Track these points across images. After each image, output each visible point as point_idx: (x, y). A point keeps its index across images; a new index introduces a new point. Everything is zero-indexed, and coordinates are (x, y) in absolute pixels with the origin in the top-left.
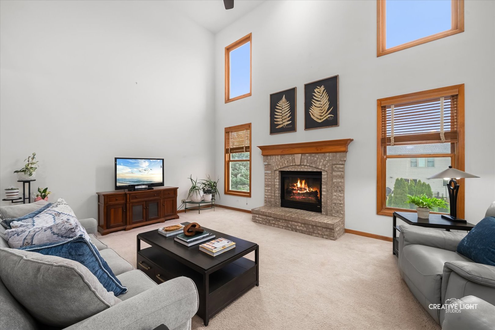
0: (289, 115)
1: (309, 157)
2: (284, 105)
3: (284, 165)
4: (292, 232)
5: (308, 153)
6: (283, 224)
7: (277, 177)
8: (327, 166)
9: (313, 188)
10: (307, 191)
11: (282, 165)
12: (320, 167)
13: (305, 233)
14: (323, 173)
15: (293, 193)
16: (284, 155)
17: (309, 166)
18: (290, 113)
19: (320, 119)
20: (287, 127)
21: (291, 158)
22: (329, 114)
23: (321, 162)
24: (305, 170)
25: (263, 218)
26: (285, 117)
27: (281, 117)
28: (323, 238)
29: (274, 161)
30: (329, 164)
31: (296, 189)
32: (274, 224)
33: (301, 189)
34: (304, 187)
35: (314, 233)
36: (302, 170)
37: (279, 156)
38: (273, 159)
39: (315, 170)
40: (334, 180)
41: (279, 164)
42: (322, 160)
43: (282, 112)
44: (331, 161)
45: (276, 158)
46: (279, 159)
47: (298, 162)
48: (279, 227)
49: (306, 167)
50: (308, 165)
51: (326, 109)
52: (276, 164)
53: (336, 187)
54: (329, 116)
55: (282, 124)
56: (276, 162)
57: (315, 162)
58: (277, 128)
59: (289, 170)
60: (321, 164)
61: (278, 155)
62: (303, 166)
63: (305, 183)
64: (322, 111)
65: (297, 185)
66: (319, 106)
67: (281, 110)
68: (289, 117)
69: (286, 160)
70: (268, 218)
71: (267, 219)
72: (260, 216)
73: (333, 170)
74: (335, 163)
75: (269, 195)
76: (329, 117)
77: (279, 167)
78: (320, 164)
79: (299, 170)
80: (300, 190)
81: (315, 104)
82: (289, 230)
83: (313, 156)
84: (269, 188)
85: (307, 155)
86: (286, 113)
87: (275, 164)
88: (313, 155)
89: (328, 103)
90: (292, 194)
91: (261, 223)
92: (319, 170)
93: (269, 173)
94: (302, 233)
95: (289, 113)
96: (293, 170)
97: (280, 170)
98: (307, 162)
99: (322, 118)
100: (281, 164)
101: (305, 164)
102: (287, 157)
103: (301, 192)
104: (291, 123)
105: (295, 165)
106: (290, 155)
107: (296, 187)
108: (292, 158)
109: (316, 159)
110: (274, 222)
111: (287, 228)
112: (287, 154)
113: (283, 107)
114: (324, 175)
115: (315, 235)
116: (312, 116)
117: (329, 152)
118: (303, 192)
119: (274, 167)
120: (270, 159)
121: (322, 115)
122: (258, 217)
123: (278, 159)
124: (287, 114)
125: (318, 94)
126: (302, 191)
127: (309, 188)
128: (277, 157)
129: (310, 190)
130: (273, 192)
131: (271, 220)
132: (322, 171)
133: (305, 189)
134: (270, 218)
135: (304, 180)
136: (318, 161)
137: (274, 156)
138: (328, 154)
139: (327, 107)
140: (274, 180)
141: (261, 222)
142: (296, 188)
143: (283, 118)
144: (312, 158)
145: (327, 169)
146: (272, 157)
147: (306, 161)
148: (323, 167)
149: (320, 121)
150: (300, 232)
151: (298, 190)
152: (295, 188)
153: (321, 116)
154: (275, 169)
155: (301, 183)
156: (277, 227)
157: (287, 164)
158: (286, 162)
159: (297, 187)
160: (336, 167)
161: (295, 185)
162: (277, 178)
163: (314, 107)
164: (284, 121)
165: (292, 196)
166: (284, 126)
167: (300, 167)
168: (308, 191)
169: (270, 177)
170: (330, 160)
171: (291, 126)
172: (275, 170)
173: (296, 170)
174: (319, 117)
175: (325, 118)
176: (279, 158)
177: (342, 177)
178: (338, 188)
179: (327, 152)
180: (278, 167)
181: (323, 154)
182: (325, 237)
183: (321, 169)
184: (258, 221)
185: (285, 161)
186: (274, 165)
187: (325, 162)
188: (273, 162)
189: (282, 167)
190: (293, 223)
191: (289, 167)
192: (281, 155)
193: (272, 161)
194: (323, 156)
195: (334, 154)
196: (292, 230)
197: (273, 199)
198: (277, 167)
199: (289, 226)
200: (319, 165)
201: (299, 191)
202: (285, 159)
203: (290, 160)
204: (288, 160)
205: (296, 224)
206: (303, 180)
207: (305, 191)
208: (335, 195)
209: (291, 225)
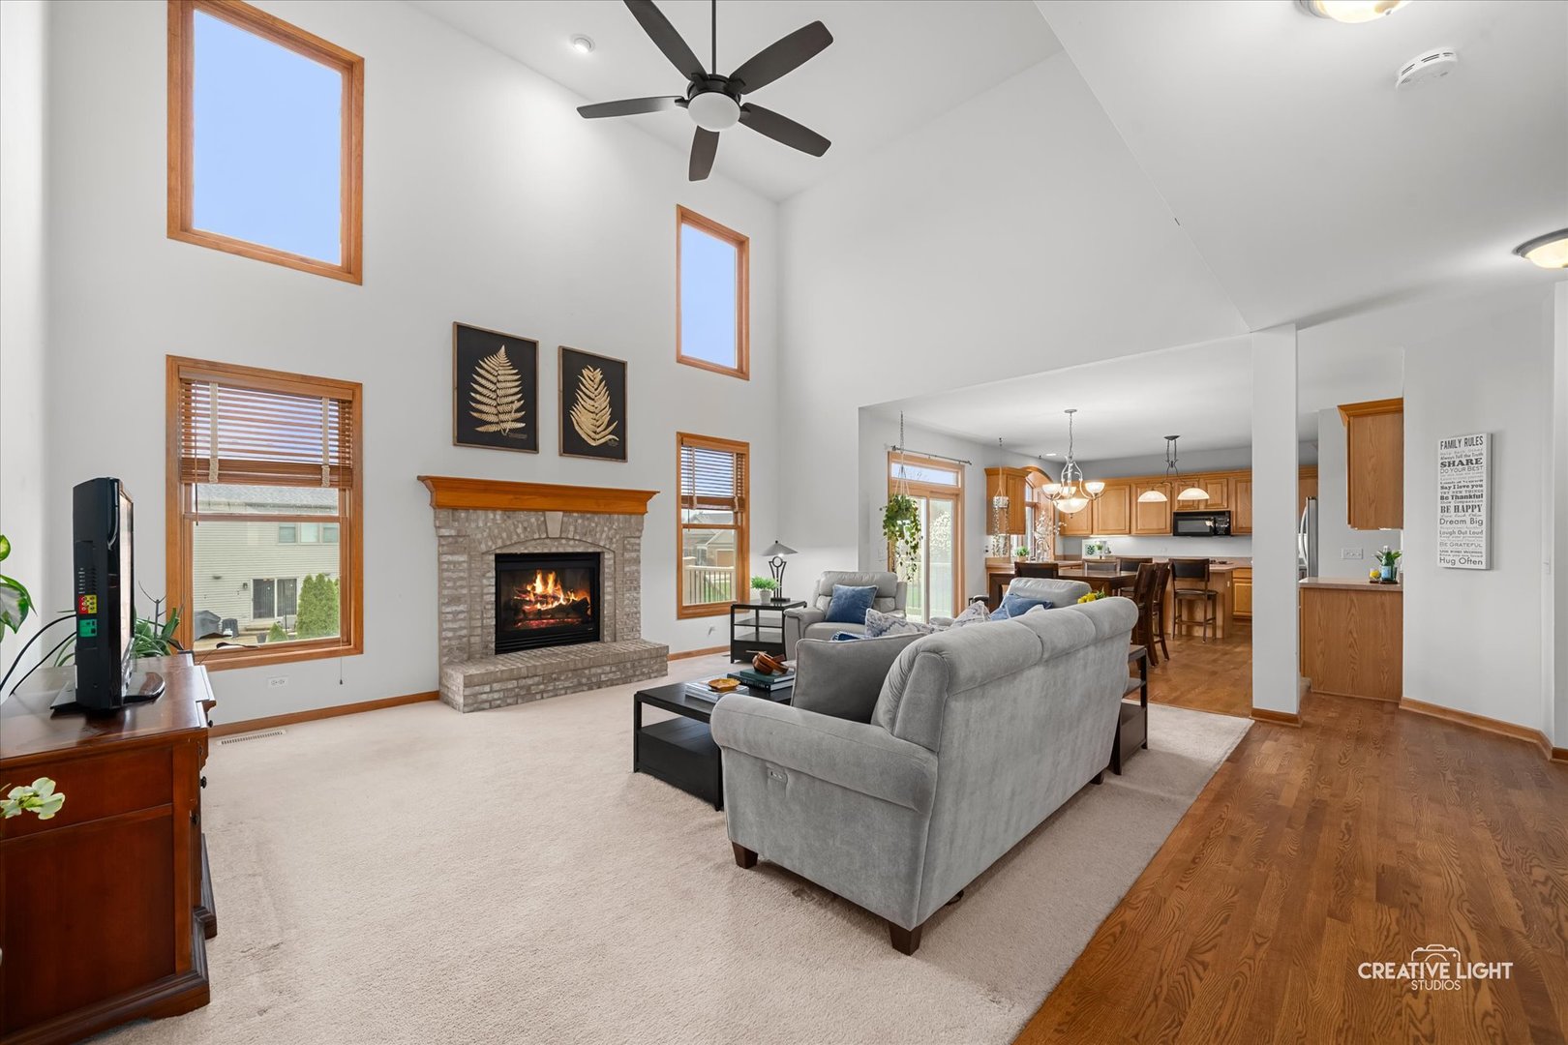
0: (517, 405)
1: (580, 521)
2: (503, 372)
3: (515, 537)
4: (592, 692)
5: (577, 512)
6: (567, 684)
7: (489, 571)
8: (614, 540)
9: (575, 592)
10: (562, 601)
11: (510, 537)
12: (602, 544)
13: (618, 684)
14: (606, 556)
15: (524, 611)
16: (514, 510)
17: (580, 540)
18: (522, 402)
19: (594, 439)
20: (512, 435)
21: (533, 520)
22: (610, 434)
23: (603, 531)
24: (570, 550)
25: (507, 690)
26: (507, 408)
27: (494, 403)
28: (650, 678)
29: (481, 524)
30: (618, 537)
31: (530, 601)
32: (542, 692)
33: (544, 599)
34: (554, 592)
35: (634, 676)
36: (561, 550)
37: (499, 512)
38: (477, 521)
39: (591, 550)
40: (627, 569)
41: (500, 533)
42: (606, 529)
43: (495, 391)
44: (621, 531)
45: (487, 517)
46: (499, 522)
47: (554, 530)
48: (556, 695)
49: (571, 543)
50: (578, 538)
51: (606, 422)
52: (489, 536)
53: (628, 582)
54: (611, 437)
55: (497, 423)
56: (490, 528)
57: (593, 532)
58: (479, 429)
59: (526, 551)
60: (604, 536)
61: (494, 509)
62: (564, 541)
63: (556, 582)
64: (598, 424)
65: (534, 588)
66: (592, 409)
67: (495, 384)
68: (517, 411)
69: (520, 526)
70: (523, 682)
71: (521, 688)
72: (496, 686)
73: (625, 549)
74: (628, 534)
75: (461, 628)
76: (610, 440)
77: (500, 543)
78: (601, 535)
79: (554, 550)
80: (542, 603)
81: (583, 402)
82: (583, 691)
83: (588, 519)
84: (462, 608)
85: (575, 514)
86: (511, 399)
87: (485, 534)
88: (589, 515)
89: (608, 411)
90: (522, 616)
91: (499, 706)
92: (599, 550)
93: (460, 563)
94: (612, 685)
95: (519, 400)
96: (539, 550)
97: (498, 552)
98: (575, 532)
99: (597, 437)
100: (504, 535)
101: (570, 536)
102: (522, 515)
103: (544, 608)
104: (523, 428)
105: (548, 538)
106: (533, 513)
107: (532, 595)
108: (537, 520)
109: (593, 525)
110: (542, 687)
111: (577, 688)
112: (523, 510)
113: (500, 378)
114: (609, 559)
115: (636, 679)
116: (577, 428)
117: (619, 513)
118: (550, 606)
119: (480, 543)
120: (467, 519)
121: (598, 430)
122: (491, 691)
123: (494, 519)
124: (512, 402)
125: (591, 382)
126: (547, 603)
127: (565, 593)
128: (491, 516)
129: (568, 600)
130: (478, 617)
131: (533, 685)
132: (604, 550)
133: (556, 598)
134: (530, 682)
135: (554, 573)
136: (598, 529)
137: (480, 512)
138: (616, 516)
139: (607, 418)
140: (481, 582)
141: (499, 702)
142: (532, 598)
143: (500, 408)
144: (586, 523)
145: (614, 546)
146: (473, 515)
147: (572, 528)
148: (607, 542)
149: (593, 444)
150: (608, 686)
151: (536, 602)
152: (528, 599)
153: (595, 432)
154: (483, 548)
155: (545, 582)
156: (552, 696)
157: (522, 536)
158: (519, 530)
159: (534, 595)
160: (629, 543)
161: (529, 588)
162: (489, 575)
163: (580, 407)
164: (502, 417)
165: (520, 621)
166: (505, 430)
167: (556, 543)
168: (564, 603)
169: (462, 574)
170: (620, 528)
171: (524, 437)
172: (483, 554)
173: (546, 551)
174: (593, 435)
175: (603, 440)
176: (498, 517)
177: (637, 561)
178: (632, 583)
179: (615, 513)
180: (495, 543)
181: (608, 516)
182: (653, 675)
183: (604, 547)
184: (487, 705)
185: (516, 527)
186: (479, 536)
187: (612, 531)
188: (478, 527)
189: (508, 543)
190: (593, 670)
191: (528, 544)
192: (505, 510)
193: (473, 525)
194: (607, 519)
195: (627, 516)
196: (591, 689)
197: (477, 638)
198: (490, 543)
199: (584, 681)
200: (600, 539)
201: (539, 606)
202: (518, 522)
203: (532, 524)
204: (526, 524)
205: (599, 671)
206: (551, 573)
207: (556, 604)
208: (628, 599)
209: (588, 679)
